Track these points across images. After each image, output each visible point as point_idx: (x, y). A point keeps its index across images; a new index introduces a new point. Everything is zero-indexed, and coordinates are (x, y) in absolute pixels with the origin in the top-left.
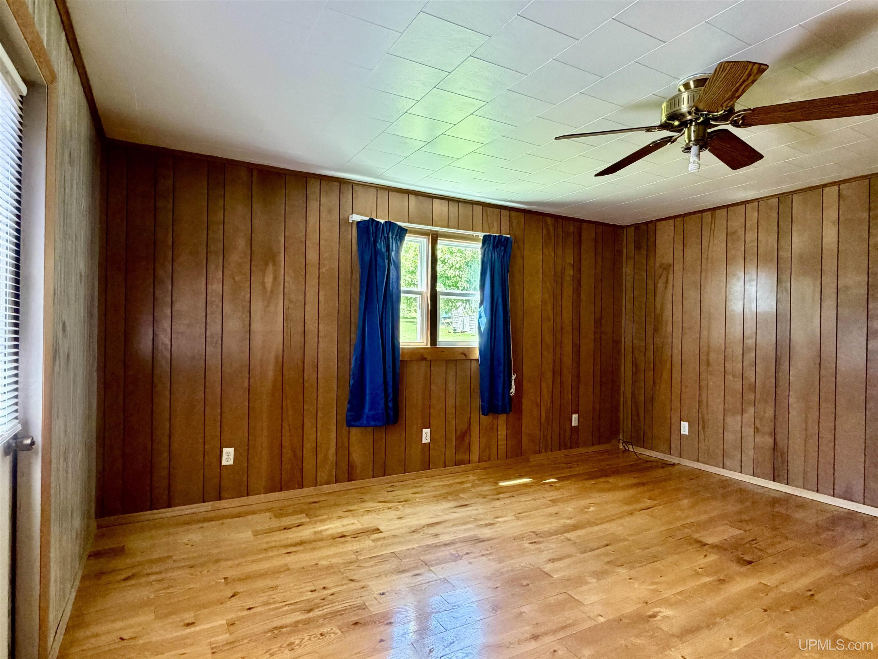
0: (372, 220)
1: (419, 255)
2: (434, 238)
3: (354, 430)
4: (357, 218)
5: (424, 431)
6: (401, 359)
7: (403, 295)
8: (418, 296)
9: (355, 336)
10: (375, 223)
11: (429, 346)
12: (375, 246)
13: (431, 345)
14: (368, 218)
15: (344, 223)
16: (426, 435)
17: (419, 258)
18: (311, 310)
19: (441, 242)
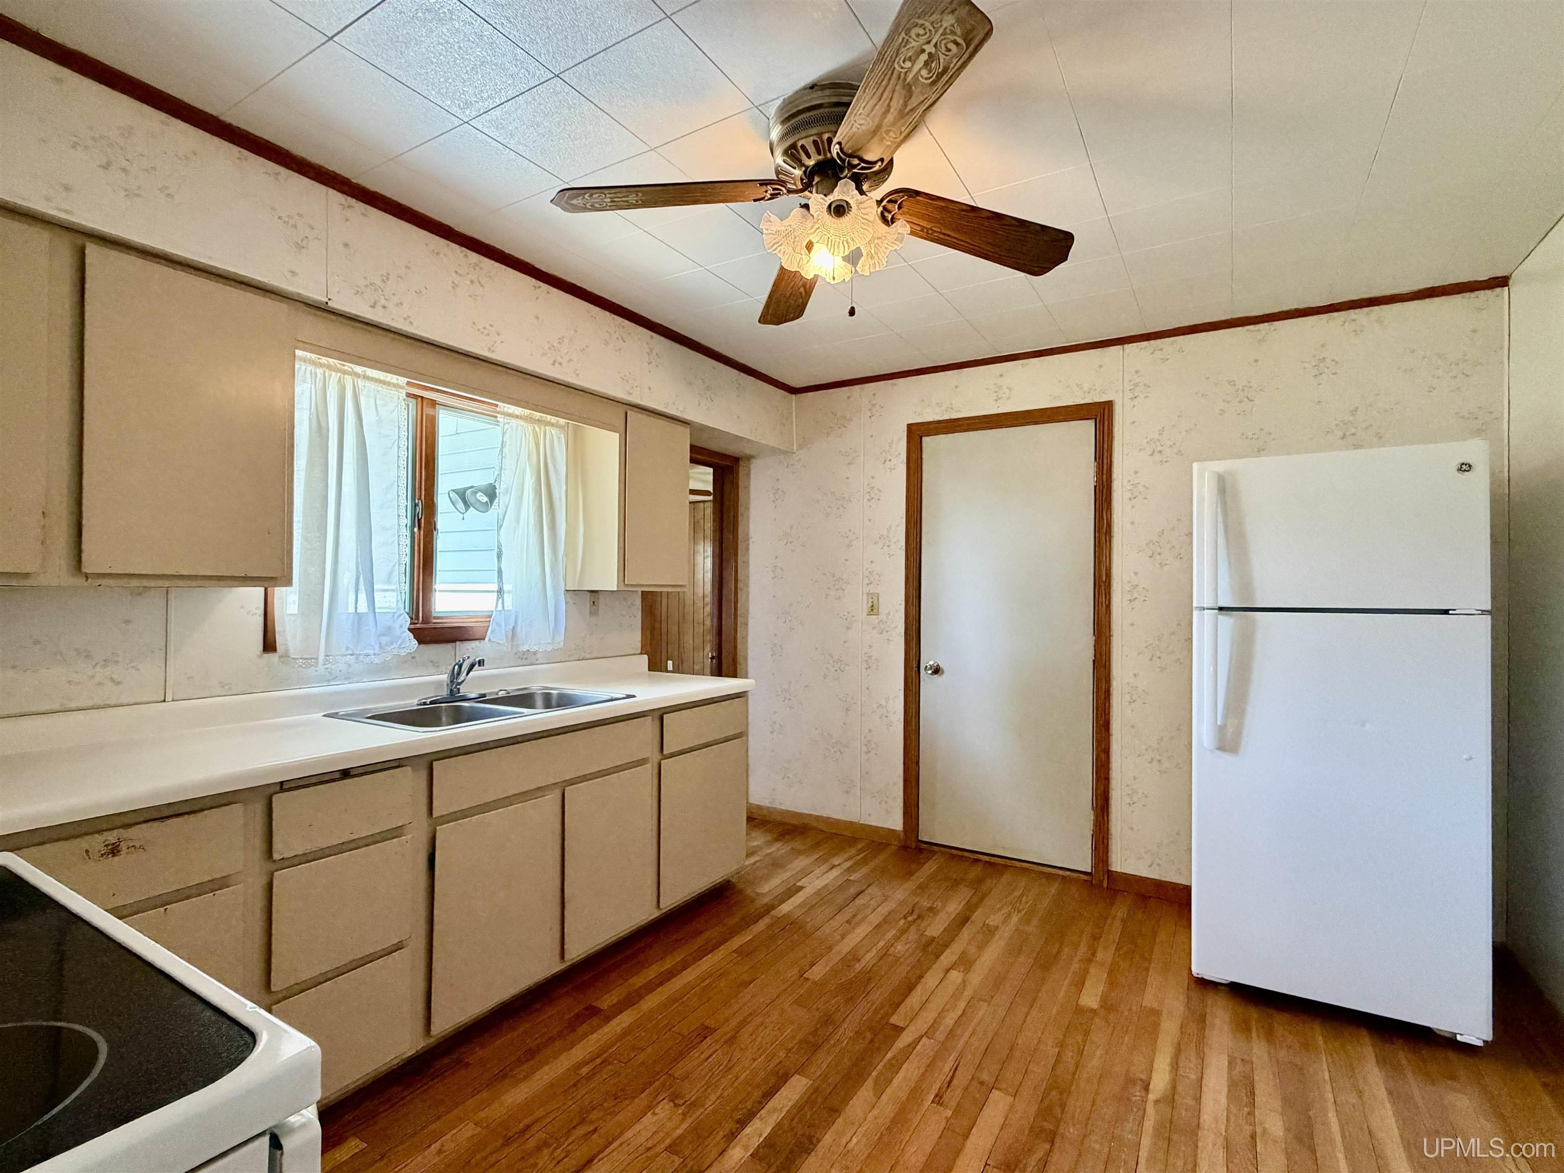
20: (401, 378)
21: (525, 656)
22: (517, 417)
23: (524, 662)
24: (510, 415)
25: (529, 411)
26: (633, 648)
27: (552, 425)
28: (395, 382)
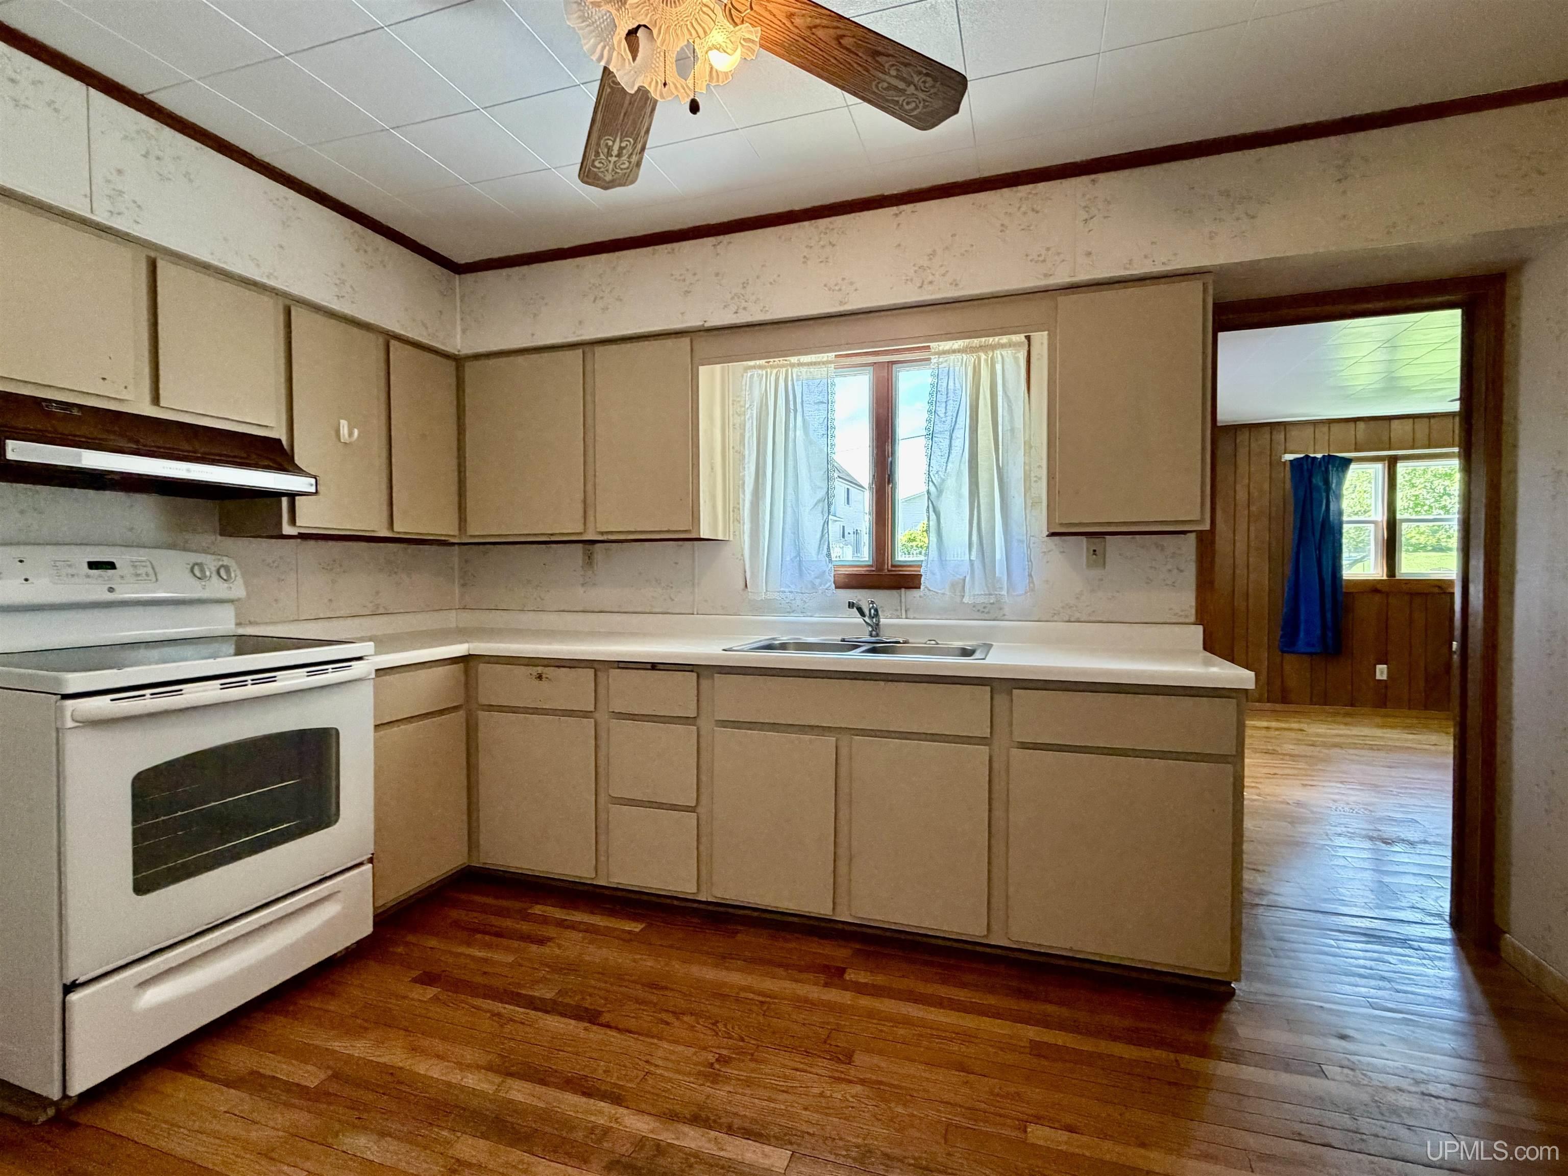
0: (1307, 457)
1: (1373, 481)
2: (1392, 462)
3: (1288, 657)
4: (1289, 457)
5: (1379, 667)
6: (1344, 590)
7: (1346, 527)
8: (1372, 526)
9: (1288, 570)
10: (1310, 460)
11: (1385, 578)
12: (1310, 481)
13: (1388, 576)
14: (1302, 456)
15: (1274, 463)
16: (1381, 672)
17: (1373, 485)
18: (1241, 546)
19: (1401, 467)
20: (830, 354)
21: (986, 610)
22: (954, 351)
23: (986, 616)
24: (945, 352)
25: (968, 340)
26: (1176, 614)
27: (1003, 346)
28: (825, 359)
